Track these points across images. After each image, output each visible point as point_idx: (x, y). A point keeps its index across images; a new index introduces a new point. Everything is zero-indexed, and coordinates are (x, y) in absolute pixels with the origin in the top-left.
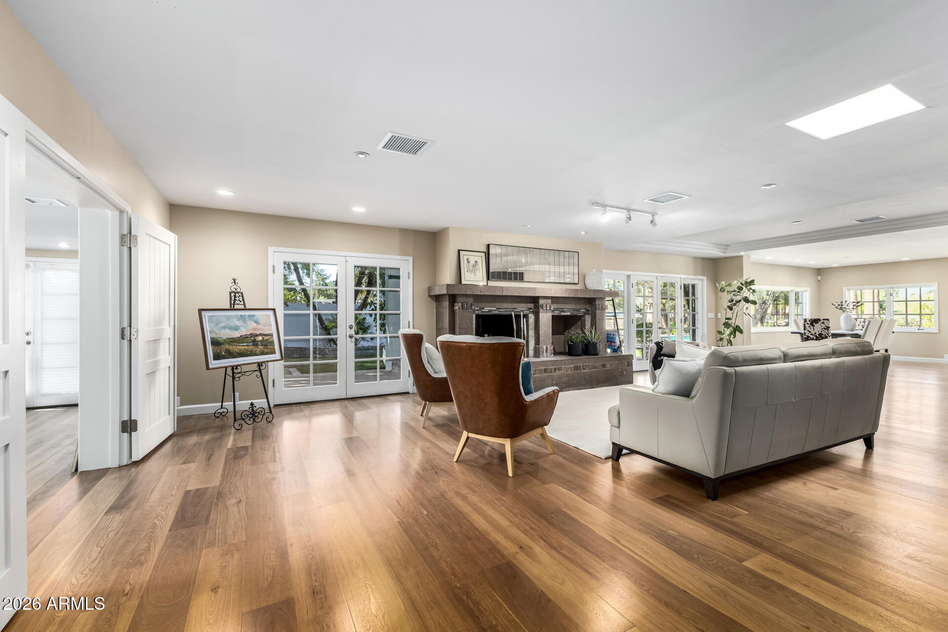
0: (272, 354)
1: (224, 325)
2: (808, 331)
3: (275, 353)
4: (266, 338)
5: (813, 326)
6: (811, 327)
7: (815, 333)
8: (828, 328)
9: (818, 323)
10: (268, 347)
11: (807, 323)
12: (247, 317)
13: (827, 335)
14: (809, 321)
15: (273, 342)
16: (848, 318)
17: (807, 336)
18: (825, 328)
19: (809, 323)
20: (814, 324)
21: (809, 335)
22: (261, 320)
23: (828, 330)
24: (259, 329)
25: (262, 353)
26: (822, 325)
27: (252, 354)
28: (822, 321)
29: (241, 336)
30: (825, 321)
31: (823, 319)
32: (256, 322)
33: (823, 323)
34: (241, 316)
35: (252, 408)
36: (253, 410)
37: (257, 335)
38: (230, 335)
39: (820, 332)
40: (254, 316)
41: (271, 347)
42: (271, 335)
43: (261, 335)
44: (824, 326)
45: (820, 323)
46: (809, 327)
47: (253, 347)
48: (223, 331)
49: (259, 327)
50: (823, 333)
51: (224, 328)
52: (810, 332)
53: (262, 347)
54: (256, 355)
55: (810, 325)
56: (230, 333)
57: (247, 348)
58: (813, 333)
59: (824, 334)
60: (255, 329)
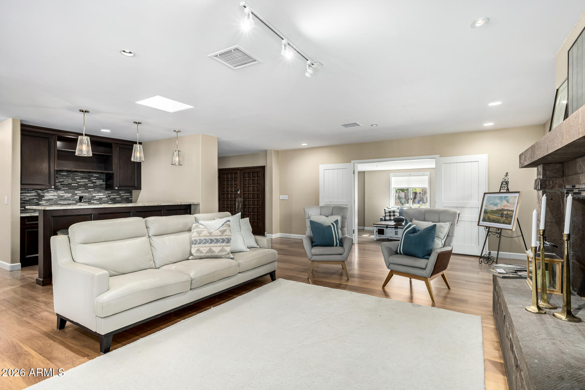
0: (509, 224)
1: (492, 202)
3: (510, 224)
4: (509, 213)
10: (509, 219)
12: (503, 197)
15: (512, 216)
22: (511, 201)
24: (507, 206)
25: (504, 223)
27: (498, 222)
29: (497, 210)
32: (508, 202)
34: (501, 197)
35: (489, 255)
36: (489, 256)
37: (505, 210)
38: (492, 208)
40: (507, 197)
41: (510, 219)
42: (513, 211)
43: (507, 210)
47: (500, 218)
48: (491, 205)
49: (509, 204)
51: (491, 204)
53: (505, 218)
54: (500, 223)
56: (493, 207)
57: (497, 217)
60: (505, 206)
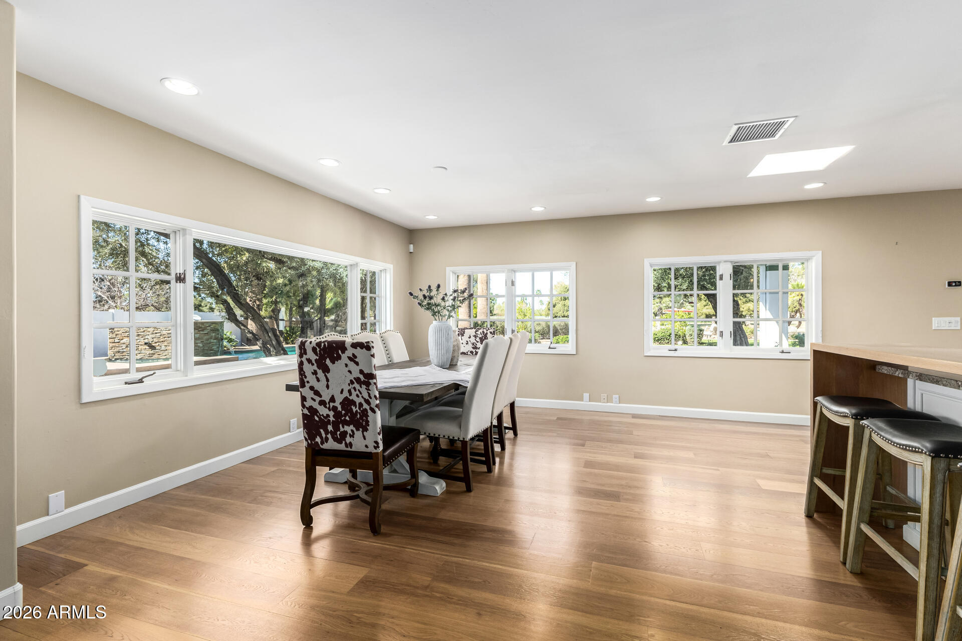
2: (312, 388)
5: (326, 370)
6: (320, 372)
7: (332, 399)
8: (368, 378)
9: (339, 358)
11: (309, 361)
13: (365, 406)
14: (314, 349)
16: (444, 332)
17: (311, 409)
18: (358, 380)
19: (314, 357)
20: (328, 362)
21: (316, 405)
23: (368, 384)
26: (352, 365)
28: (350, 352)
30: (358, 352)
31: (355, 345)
33: (353, 359)
39: (346, 394)
44: (356, 374)
45: (344, 357)
46: (315, 373)
50: (353, 397)
52: (317, 393)
55: (315, 367)
58: (326, 397)
59: (358, 400)
